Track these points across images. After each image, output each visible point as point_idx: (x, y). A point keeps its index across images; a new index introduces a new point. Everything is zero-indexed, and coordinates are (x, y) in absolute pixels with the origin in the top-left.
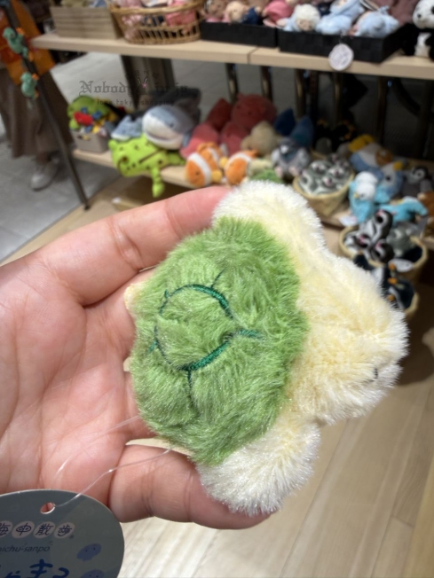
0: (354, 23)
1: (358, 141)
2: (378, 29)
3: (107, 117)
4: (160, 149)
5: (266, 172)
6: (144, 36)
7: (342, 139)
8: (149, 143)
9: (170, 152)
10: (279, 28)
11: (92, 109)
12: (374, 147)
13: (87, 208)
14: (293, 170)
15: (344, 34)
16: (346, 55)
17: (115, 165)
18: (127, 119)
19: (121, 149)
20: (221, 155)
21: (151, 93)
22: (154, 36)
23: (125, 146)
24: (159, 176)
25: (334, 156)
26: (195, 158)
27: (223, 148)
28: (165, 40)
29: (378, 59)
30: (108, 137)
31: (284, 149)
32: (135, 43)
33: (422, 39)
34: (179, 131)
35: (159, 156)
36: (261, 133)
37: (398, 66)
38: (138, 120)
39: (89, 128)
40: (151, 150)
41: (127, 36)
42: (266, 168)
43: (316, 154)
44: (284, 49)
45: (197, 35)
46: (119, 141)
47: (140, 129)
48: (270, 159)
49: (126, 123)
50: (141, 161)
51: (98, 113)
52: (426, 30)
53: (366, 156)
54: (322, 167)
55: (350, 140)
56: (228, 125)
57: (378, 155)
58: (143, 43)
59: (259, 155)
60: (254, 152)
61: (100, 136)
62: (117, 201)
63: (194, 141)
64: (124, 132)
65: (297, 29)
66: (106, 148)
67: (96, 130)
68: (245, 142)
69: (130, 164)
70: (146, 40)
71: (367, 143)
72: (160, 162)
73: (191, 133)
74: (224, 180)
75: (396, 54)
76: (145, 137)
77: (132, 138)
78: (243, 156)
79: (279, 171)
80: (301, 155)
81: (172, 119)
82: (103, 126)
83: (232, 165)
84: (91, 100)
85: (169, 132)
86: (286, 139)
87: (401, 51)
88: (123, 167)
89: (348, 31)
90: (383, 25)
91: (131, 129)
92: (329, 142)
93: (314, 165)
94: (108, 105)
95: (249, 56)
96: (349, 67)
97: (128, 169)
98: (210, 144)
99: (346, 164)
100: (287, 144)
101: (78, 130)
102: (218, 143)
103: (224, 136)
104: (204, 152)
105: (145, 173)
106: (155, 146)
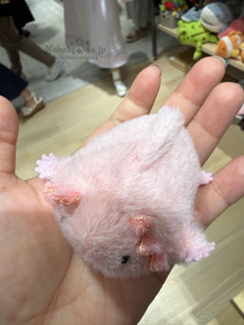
3: (182, 7)
4: (207, 31)
11: (175, 0)
13: (155, 60)
17: (177, 36)
18: (194, 8)
19: (184, 27)
20: (243, 41)
23: (186, 25)
24: (201, 47)
26: (226, 40)
30: (179, 19)
35: (205, 35)
38: (200, 10)
39: (170, 12)
46: (184, 22)
47: (198, 17)
49: (192, 11)
50: (193, 36)
51: (178, 3)
61: (175, 17)
62: (172, 59)
63: (229, 29)
64: (189, 17)
66: (176, 26)
67: (174, 13)
69: (186, 37)
72: (204, 39)
73: (229, 24)
74: (239, 57)
77: (193, 21)
81: (220, 12)
82: (178, 12)
85: (216, 21)
91: (193, 15)
101: (164, 12)
104: (233, 37)
105: (193, 44)
106: (204, 28)
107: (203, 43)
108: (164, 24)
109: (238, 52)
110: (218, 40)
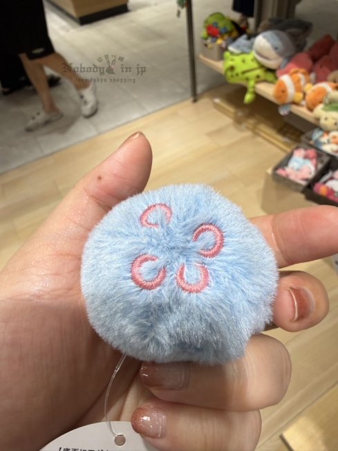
3: (229, 33)
4: (262, 66)
9: (269, 70)
11: (221, 25)
13: (195, 101)
17: (223, 72)
18: (245, 36)
19: (232, 60)
20: (308, 81)
21: (271, 20)
23: (235, 58)
24: (254, 87)
26: (286, 79)
27: (312, 76)
30: (226, 49)
34: (280, 54)
35: (259, 72)
38: (252, 39)
39: (214, 39)
40: (255, 65)
47: (251, 47)
49: (242, 40)
50: (244, 72)
51: (225, 28)
60: (335, 85)
61: (220, 47)
62: (217, 101)
63: (291, 65)
64: (238, 47)
66: (221, 58)
67: (219, 41)
69: (234, 73)
72: (258, 77)
73: (290, 59)
74: (303, 103)
76: (253, 54)
77: (243, 53)
78: (326, 86)
81: (278, 43)
82: (224, 40)
83: (314, 91)
84: (223, 18)
85: (273, 54)
88: (229, 74)
91: (244, 46)
94: (234, 23)
97: (232, 76)
98: (303, 70)
101: (206, 39)
102: (310, 71)
103: (317, 66)
104: (295, 75)
105: (243, 83)
106: (258, 62)
107: (257, 82)
108: (205, 56)
109: (301, 95)
110: (276, 78)
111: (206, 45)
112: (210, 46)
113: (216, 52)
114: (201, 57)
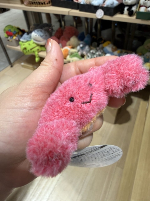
0: (104, 2)
1: (106, 43)
2: (112, 4)
3: (18, 33)
4: (38, 45)
5: (75, 54)
6: (31, 4)
7: (100, 42)
8: (34, 43)
9: (42, 46)
10: (79, 3)
11: (12, 30)
12: (111, 45)
13: (12, 66)
14: (84, 53)
15: (101, 6)
16: (101, 13)
18: (26, 34)
19: (24, 45)
21: (34, 25)
22: (35, 4)
23: (25, 44)
24: (38, 55)
25: (98, 48)
27: (60, 45)
28: (39, 5)
29: (112, 15)
30: (19, 41)
31: (81, 46)
32: (28, 6)
33: (126, 8)
34: (45, 39)
35: (38, 48)
36: (73, 40)
37: (118, 17)
38: (30, 34)
39: (12, 37)
40: (35, 45)
41: (25, 3)
42: (75, 52)
43: (92, 48)
44: (81, 10)
45: (51, 4)
46: (23, 42)
47: (30, 38)
48: (76, 49)
49: (25, 35)
50: (31, 49)
51: (15, 32)
52: (127, 6)
53: (108, 48)
54: (94, 52)
55: (103, 43)
56: (62, 37)
57: (112, 48)
58: (31, 6)
59: (73, 48)
60: (71, 47)
61: (16, 40)
62: (23, 64)
64: (24, 39)
65: (85, 3)
66: (18, 45)
67: (14, 38)
68: (68, 43)
69: (27, 50)
70: (32, 5)
71: (109, 44)
72: (38, 50)
75: (118, 13)
77: (28, 41)
79: (79, 53)
80: (87, 48)
81: (42, 34)
82: (17, 37)
83: (64, 51)
84: (12, 27)
85: (41, 39)
86: (82, 42)
87: (119, 12)
88: (25, 51)
89: (102, 5)
90: (113, 3)
91: (27, 38)
92: (96, 44)
93: (91, 51)
94: (19, 29)
95: (69, 12)
96: (103, 17)
99: (102, 51)
100: (82, 44)
101: (8, 38)
102: (59, 43)
105: (32, 54)
106: (36, 44)
107: (39, 52)
108: (9, 45)
111: (8, 40)
112: (10, 40)
113: (14, 42)
114: (8, 46)
